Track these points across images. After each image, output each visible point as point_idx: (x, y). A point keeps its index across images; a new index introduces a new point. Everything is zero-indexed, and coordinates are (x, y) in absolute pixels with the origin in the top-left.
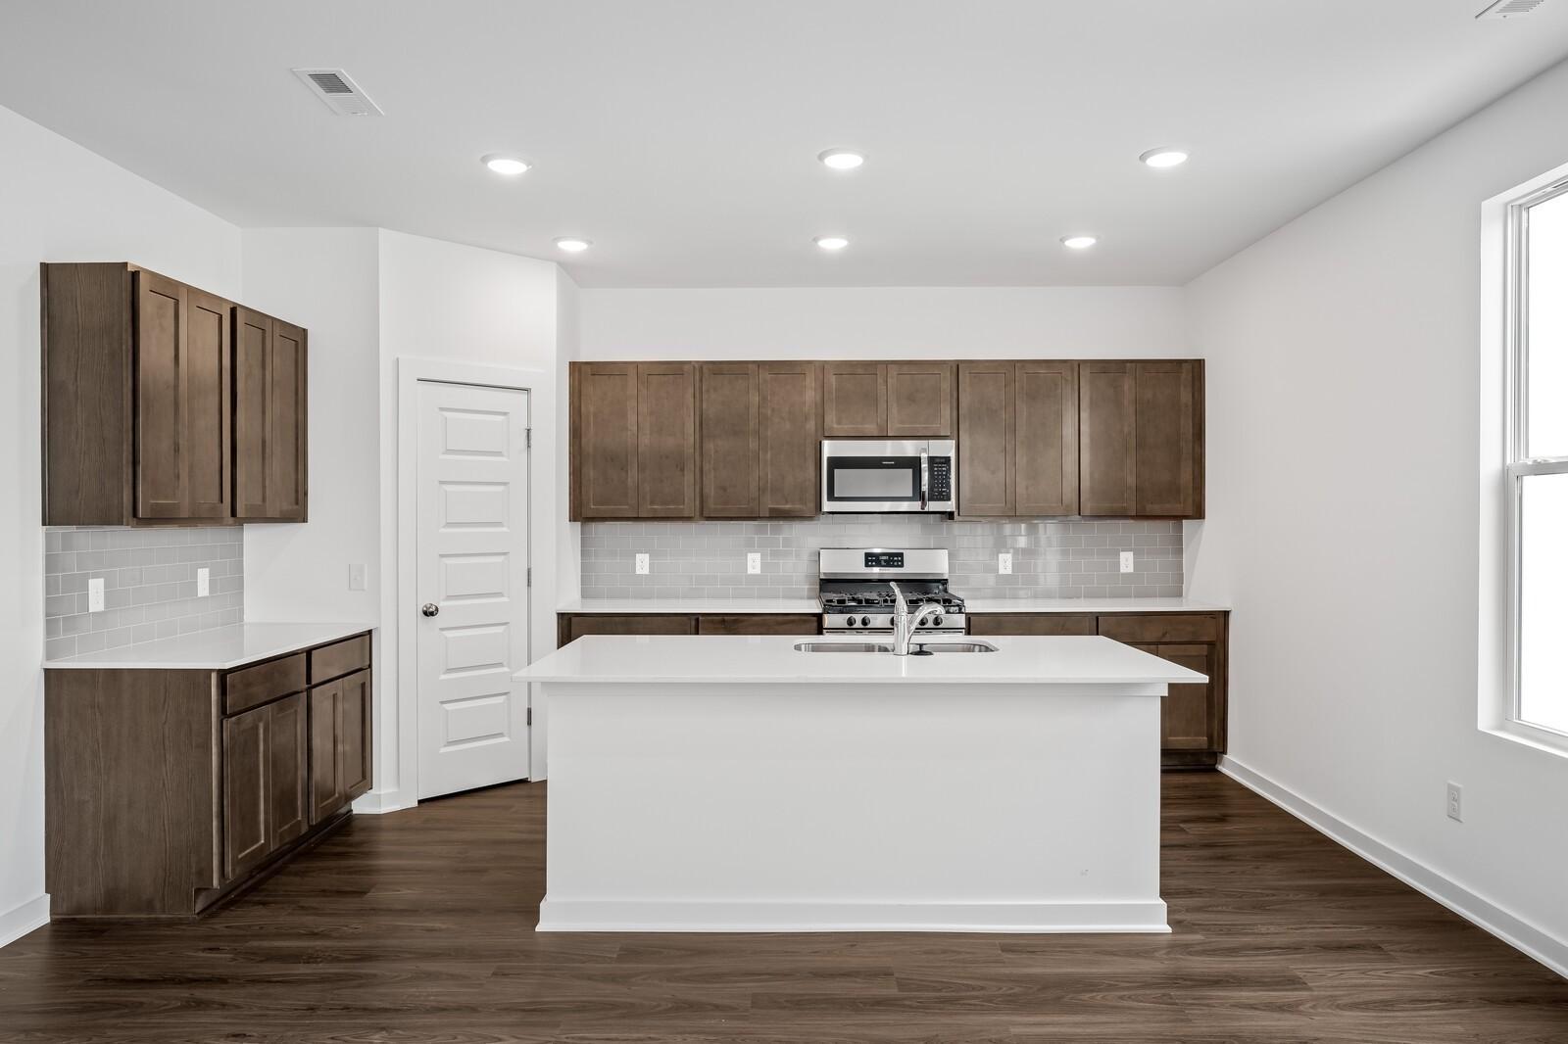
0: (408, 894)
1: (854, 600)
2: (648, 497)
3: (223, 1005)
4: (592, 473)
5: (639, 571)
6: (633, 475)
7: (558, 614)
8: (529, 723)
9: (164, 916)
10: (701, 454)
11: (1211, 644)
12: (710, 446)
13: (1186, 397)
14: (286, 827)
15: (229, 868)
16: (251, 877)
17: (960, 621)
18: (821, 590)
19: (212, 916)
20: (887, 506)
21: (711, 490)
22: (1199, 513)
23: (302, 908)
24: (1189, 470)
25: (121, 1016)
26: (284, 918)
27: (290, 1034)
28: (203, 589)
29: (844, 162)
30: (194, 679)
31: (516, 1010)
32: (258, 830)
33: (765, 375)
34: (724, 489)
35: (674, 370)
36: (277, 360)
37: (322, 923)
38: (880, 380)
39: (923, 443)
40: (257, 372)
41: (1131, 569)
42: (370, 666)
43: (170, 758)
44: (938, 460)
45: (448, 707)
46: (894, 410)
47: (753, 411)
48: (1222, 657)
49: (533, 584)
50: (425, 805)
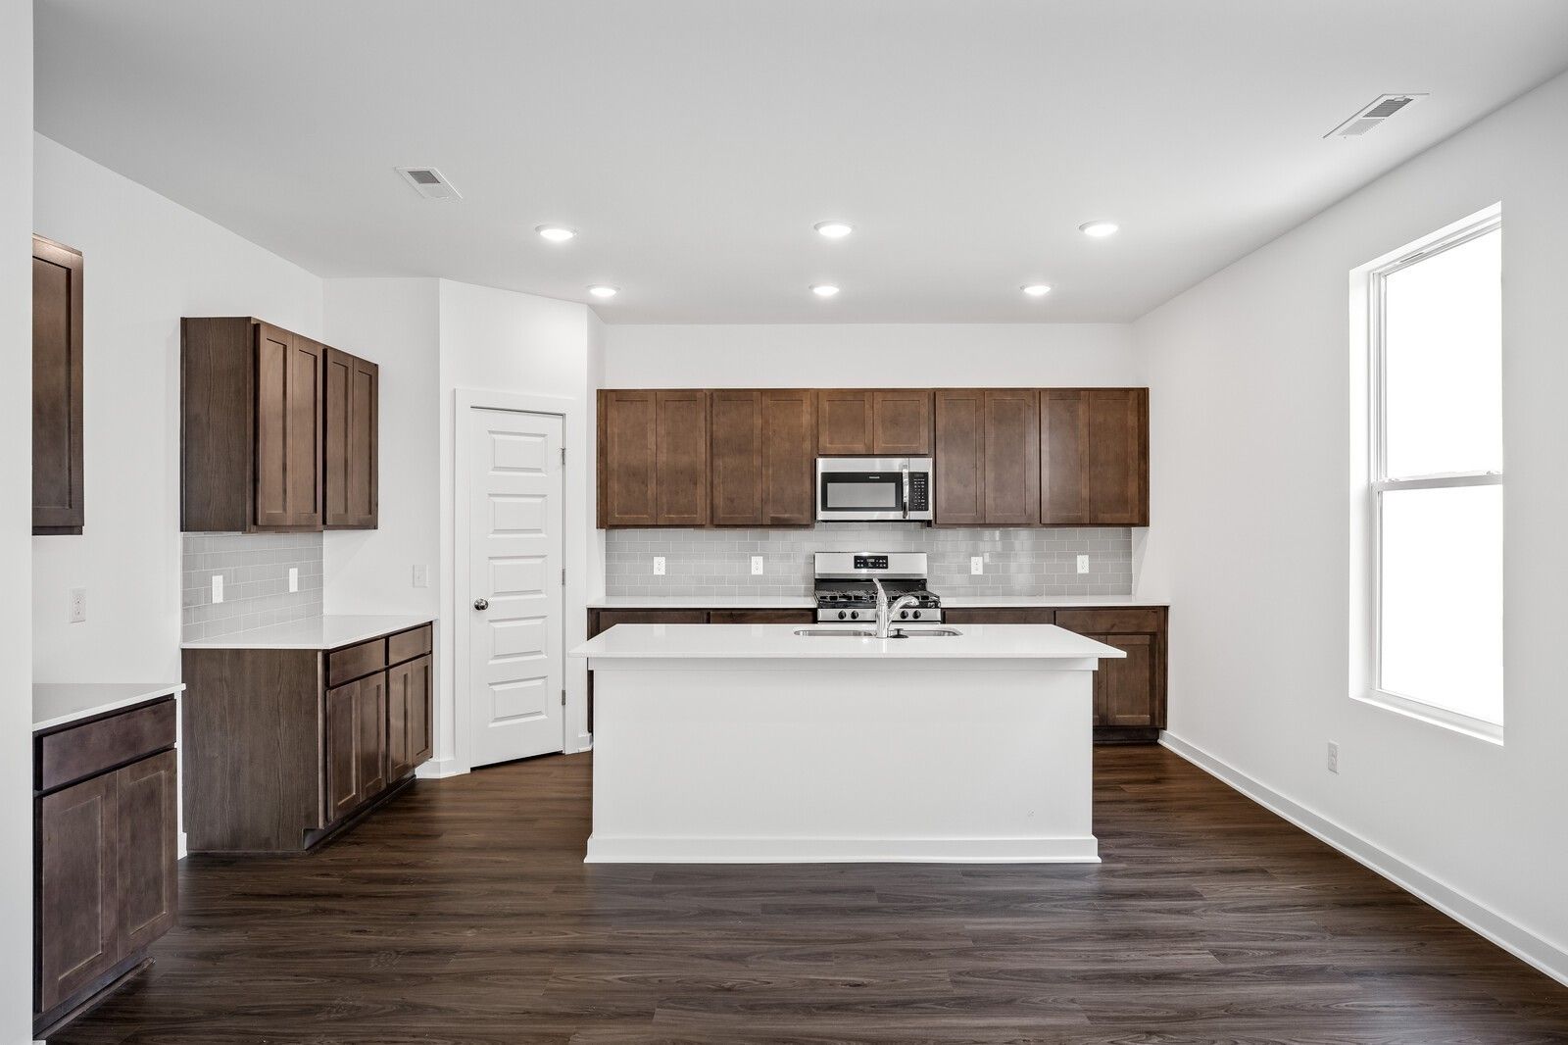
0: (474, 837)
1: (844, 597)
2: (665, 507)
3: (343, 912)
4: (616, 487)
5: (656, 572)
6: (652, 488)
7: (588, 609)
8: (564, 703)
9: (279, 852)
10: (712, 471)
11: (1153, 635)
12: (719, 463)
13: (1132, 420)
14: (371, 783)
15: (331, 813)
16: (343, 824)
17: (937, 614)
18: (816, 589)
19: (316, 852)
20: (876, 515)
21: (720, 501)
22: (1144, 522)
23: (390, 847)
24: (1136, 484)
25: (265, 918)
26: (376, 853)
27: (400, 930)
28: (293, 587)
29: (835, 232)
30: (304, 657)
31: (575, 915)
32: (351, 783)
33: (767, 401)
34: (732, 500)
35: (688, 397)
36: (356, 392)
37: (408, 857)
38: (867, 406)
39: (905, 460)
40: (341, 403)
41: (1086, 571)
42: (431, 652)
43: (284, 723)
44: (918, 475)
45: (496, 688)
46: (879, 431)
47: (757, 432)
48: (1162, 646)
49: (567, 583)
50: (477, 772)
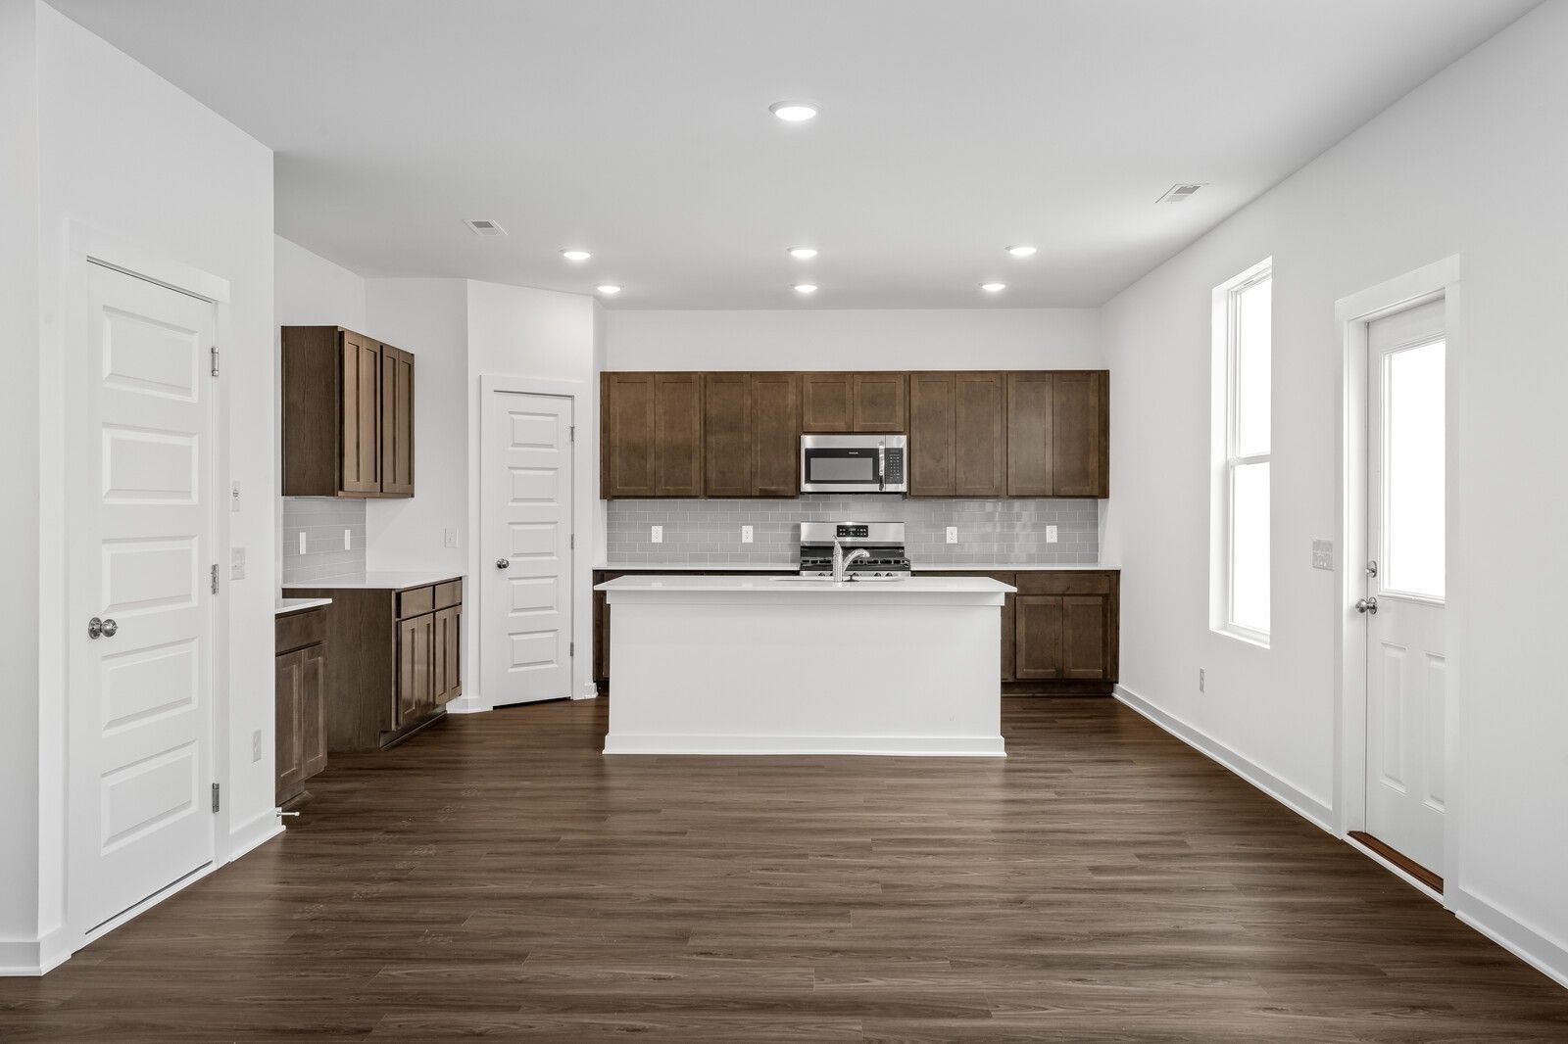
1: (825, 561)
2: (663, 480)
4: (618, 461)
5: (654, 540)
6: (651, 463)
7: (593, 568)
8: (572, 654)
9: (359, 748)
10: (705, 447)
11: (1106, 597)
12: (712, 439)
13: (1093, 400)
15: (401, 718)
18: (800, 555)
19: (389, 749)
20: (854, 488)
21: (713, 475)
22: (1104, 493)
24: (1096, 459)
28: (347, 547)
29: (804, 253)
30: (381, 595)
33: (757, 383)
34: (724, 474)
35: (681, 380)
36: (401, 380)
38: (848, 387)
39: (882, 438)
40: (391, 390)
41: (1055, 540)
42: (461, 604)
44: (893, 451)
45: (514, 638)
46: (859, 411)
47: (747, 411)
48: (1114, 606)
49: (575, 547)
50: (498, 710)
